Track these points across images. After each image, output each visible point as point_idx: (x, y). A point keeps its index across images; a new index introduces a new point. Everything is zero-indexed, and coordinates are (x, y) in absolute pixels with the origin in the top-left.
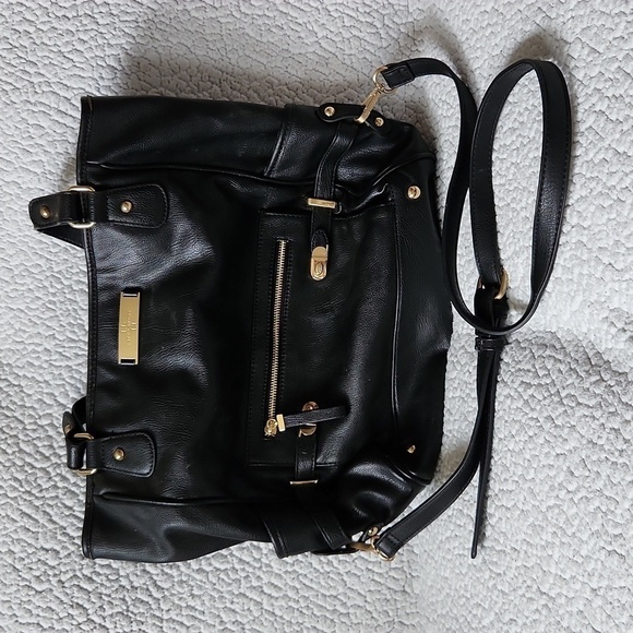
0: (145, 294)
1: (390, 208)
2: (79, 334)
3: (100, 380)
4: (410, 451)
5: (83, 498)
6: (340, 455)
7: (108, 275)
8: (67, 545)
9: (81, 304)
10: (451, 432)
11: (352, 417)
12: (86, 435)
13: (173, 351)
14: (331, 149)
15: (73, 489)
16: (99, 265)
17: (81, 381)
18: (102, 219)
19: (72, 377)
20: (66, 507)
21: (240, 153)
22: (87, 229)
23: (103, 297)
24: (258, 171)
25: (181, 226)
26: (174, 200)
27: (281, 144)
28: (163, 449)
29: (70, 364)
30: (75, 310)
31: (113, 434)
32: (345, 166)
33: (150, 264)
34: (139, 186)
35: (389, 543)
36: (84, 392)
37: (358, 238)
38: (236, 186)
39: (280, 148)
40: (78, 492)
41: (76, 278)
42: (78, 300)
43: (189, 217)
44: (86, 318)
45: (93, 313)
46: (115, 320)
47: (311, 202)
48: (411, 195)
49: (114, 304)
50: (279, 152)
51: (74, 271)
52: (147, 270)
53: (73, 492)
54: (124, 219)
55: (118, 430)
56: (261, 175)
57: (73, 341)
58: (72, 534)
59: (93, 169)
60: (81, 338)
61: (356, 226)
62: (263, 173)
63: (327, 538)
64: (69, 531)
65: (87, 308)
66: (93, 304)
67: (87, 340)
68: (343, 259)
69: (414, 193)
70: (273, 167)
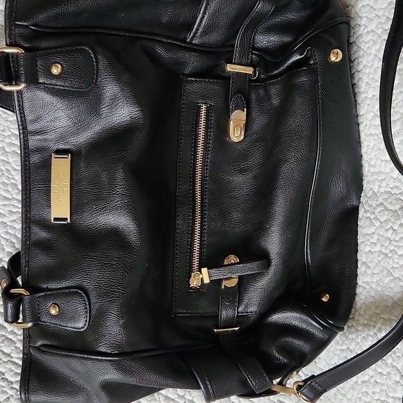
0: (75, 155)
1: (312, 71)
2: (13, 192)
3: (33, 238)
4: (325, 299)
5: (20, 345)
6: (260, 305)
7: (39, 137)
8: (6, 389)
9: (13, 165)
10: (368, 283)
11: (272, 269)
12: (22, 291)
13: (104, 210)
14: (253, 14)
15: (10, 337)
16: (30, 127)
17: (15, 236)
18: (32, 81)
19: (7, 233)
20: (4, 353)
21: (165, 19)
22: (18, 92)
23: (35, 159)
24: (182, 36)
25: (110, 89)
26: (103, 63)
27: (206, 9)
28: (97, 305)
29: (5, 220)
30: (8, 171)
31: (48, 290)
32: (262, 33)
33: (80, 125)
34: (69, 48)
35: (312, 389)
36: (19, 246)
37: (276, 101)
38: (160, 51)
39: (205, 13)
40: (15, 339)
41: (8, 141)
42: (11, 161)
43: (118, 80)
44: (18, 178)
45: (26, 173)
46: (47, 181)
47: (230, 68)
48: (333, 58)
49: (46, 165)
50: (203, 17)
51: (6, 134)
52: (78, 132)
53: (11, 339)
54: (54, 82)
55: (53, 286)
56: (184, 41)
57: (7, 199)
58: (10, 379)
59: (22, 31)
60: (14, 196)
61: (275, 90)
62: (186, 38)
63: (252, 383)
64: (7, 376)
65: (19, 168)
66: (26, 165)
67: (20, 198)
68: (260, 121)
69: (336, 56)
70: (196, 33)
